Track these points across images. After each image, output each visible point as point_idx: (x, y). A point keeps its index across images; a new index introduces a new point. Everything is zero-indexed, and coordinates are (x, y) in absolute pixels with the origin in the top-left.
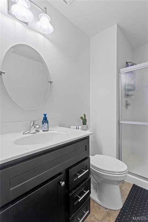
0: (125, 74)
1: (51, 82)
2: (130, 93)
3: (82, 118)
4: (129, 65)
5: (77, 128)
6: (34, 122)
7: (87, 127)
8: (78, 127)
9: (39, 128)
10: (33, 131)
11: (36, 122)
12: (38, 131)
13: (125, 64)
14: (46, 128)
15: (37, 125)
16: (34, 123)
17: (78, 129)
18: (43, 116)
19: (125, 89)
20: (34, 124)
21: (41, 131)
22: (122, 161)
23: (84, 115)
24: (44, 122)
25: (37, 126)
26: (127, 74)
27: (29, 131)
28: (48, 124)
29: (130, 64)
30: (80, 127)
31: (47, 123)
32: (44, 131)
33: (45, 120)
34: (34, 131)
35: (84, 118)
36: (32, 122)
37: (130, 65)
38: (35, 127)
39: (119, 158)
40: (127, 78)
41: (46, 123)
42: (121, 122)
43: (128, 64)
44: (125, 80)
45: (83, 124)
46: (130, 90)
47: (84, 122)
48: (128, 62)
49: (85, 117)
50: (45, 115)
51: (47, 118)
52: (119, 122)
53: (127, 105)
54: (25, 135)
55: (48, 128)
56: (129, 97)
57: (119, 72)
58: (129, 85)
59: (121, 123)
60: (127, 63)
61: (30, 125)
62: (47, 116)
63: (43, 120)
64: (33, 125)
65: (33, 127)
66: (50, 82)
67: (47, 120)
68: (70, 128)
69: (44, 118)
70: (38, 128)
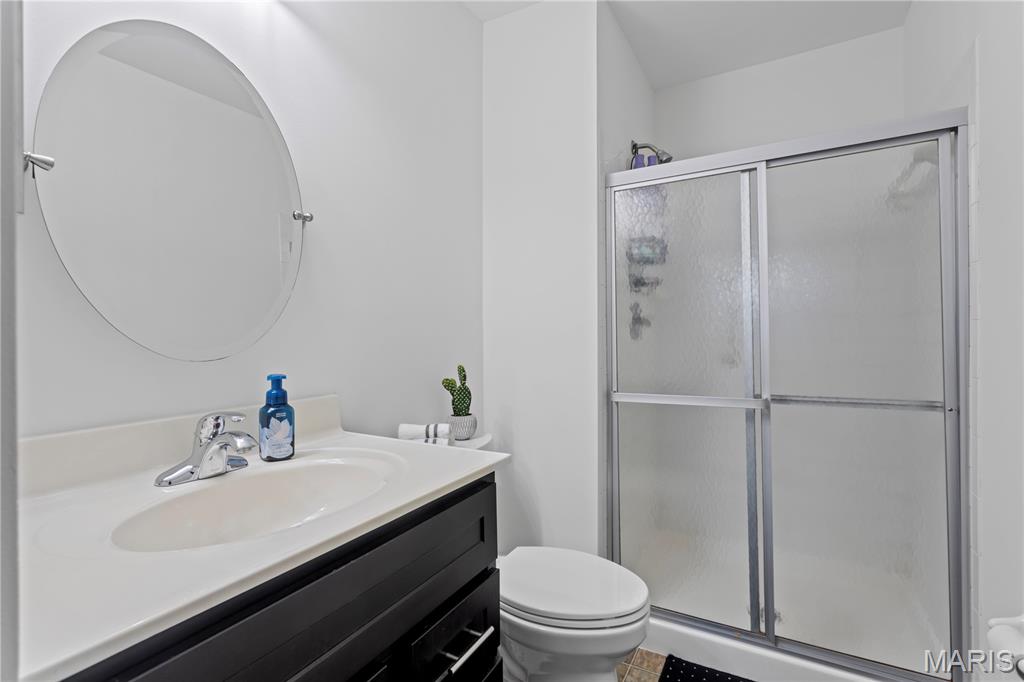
0: (632, 197)
1: (305, 219)
2: (649, 272)
3: (449, 385)
4: (643, 156)
5: (431, 433)
6: (220, 421)
7: (476, 427)
8: (436, 427)
9: (250, 448)
10: (215, 461)
11: (235, 418)
12: (237, 463)
13: (628, 154)
14: (280, 446)
15: (237, 435)
16: (217, 426)
17: (436, 435)
18: (268, 386)
19: (630, 257)
20: (220, 429)
21: (254, 461)
22: (620, 564)
23: (461, 370)
24: (273, 414)
25: (240, 442)
26: (638, 196)
27: (189, 467)
28: (291, 423)
29: (645, 153)
30: (444, 428)
31: (286, 422)
32: (270, 459)
33: (277, 404)
34: (220, 464)
35: (458, 384)
36: (211, 422)
37: (646, 161)
38: (225, 446)
39: (612, 552)
40: (639, 210)
41: (281, 419)
42: (617, 397)
43: (640, 151)
44: (630, 217)
45: (457, 413)
46: (648, 261)
47: (461, 402)
48: (639, 143)
49: (464, 378)
50: (277, 381)
51: (284, 394)
52: (608, 396)
53: (638, 321)
54: (167, 490)
55: (292, 444)
56: (644, 289)
57: (606, 185)
58: (645, 239)
59: (617, 403)
60: (635, 147)
61: (197, 434)
62: (285, 385)
63: (268, 406)
64: (215, 435)
65: (215, 447)
66: (300, 216)
67: (285, 404)
68: (395, 436)
69: (269, 393)
70: (244, 449)
